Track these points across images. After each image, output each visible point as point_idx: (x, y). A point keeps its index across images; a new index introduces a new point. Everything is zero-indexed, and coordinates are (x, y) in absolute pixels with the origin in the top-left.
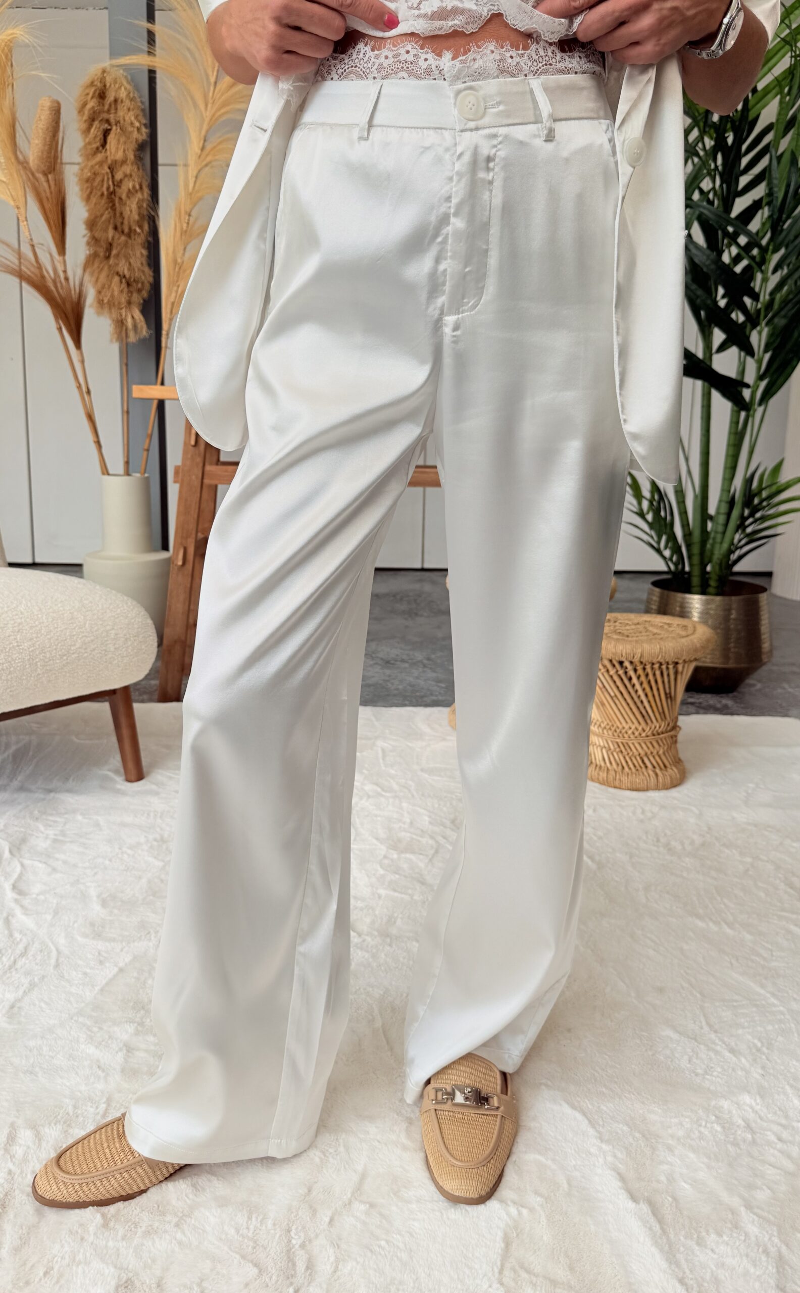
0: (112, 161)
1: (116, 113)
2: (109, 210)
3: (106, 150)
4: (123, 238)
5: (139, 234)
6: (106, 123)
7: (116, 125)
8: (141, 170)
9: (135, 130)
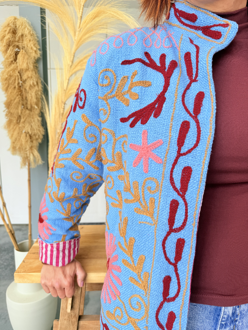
0: (20, 69)
1: (22, 42)
2: (19, 96)
3: (17, 62)
4: (27, 112)
5: (36, 109)
6: (17, 48)
7: (23, 49)
8: (37, 74)
9: (34, 51)
